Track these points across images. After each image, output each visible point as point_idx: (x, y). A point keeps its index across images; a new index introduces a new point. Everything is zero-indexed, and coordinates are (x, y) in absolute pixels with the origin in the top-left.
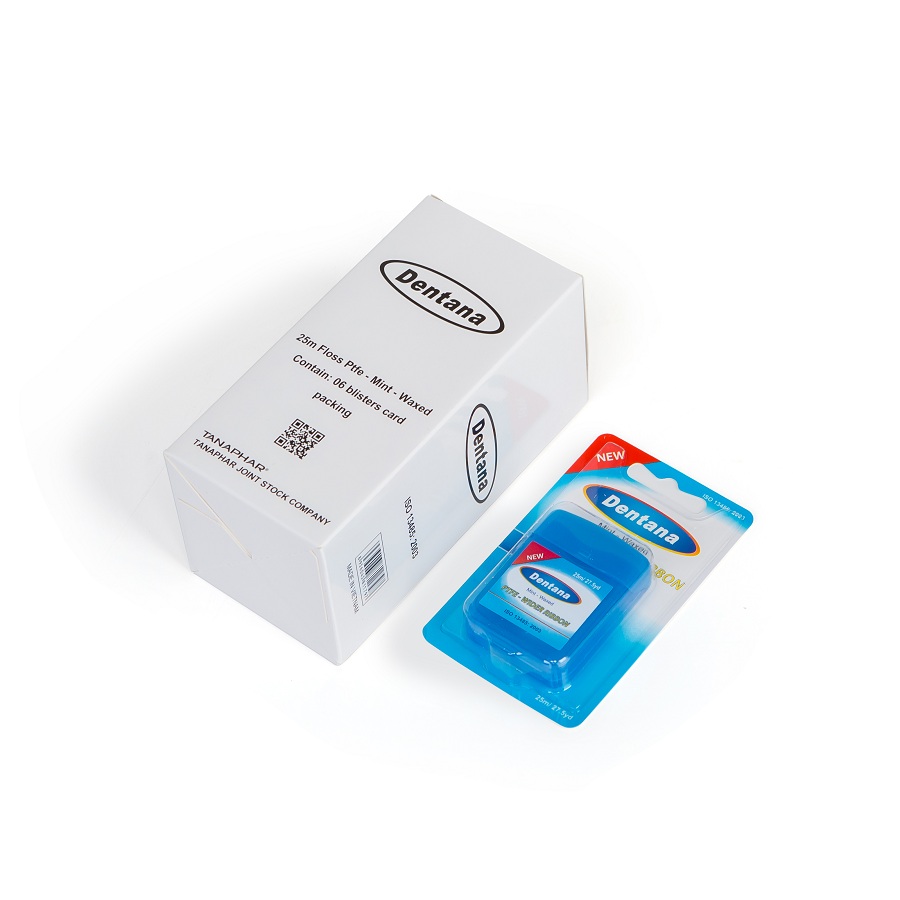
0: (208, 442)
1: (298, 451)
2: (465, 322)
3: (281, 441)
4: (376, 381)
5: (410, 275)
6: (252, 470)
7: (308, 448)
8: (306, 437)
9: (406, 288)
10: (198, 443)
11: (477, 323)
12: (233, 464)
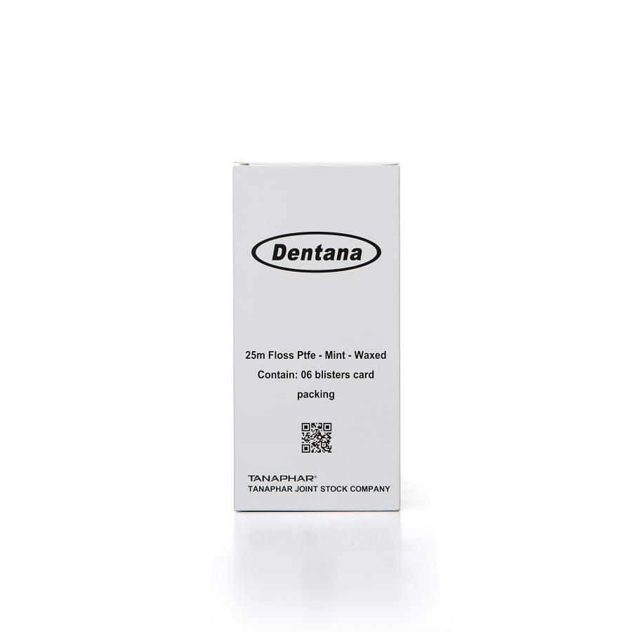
0: (258, 484)
1: (323, 448)
2: (350, 263)
3: (306, 449)
4: (329, 355)
5: (280, 250)
6: (306, 483)
7: (328, 441)
8: (320, 433)
9: (285, 262)
10: (252, 489)
11: (359, 258)
12: (290, 488)
